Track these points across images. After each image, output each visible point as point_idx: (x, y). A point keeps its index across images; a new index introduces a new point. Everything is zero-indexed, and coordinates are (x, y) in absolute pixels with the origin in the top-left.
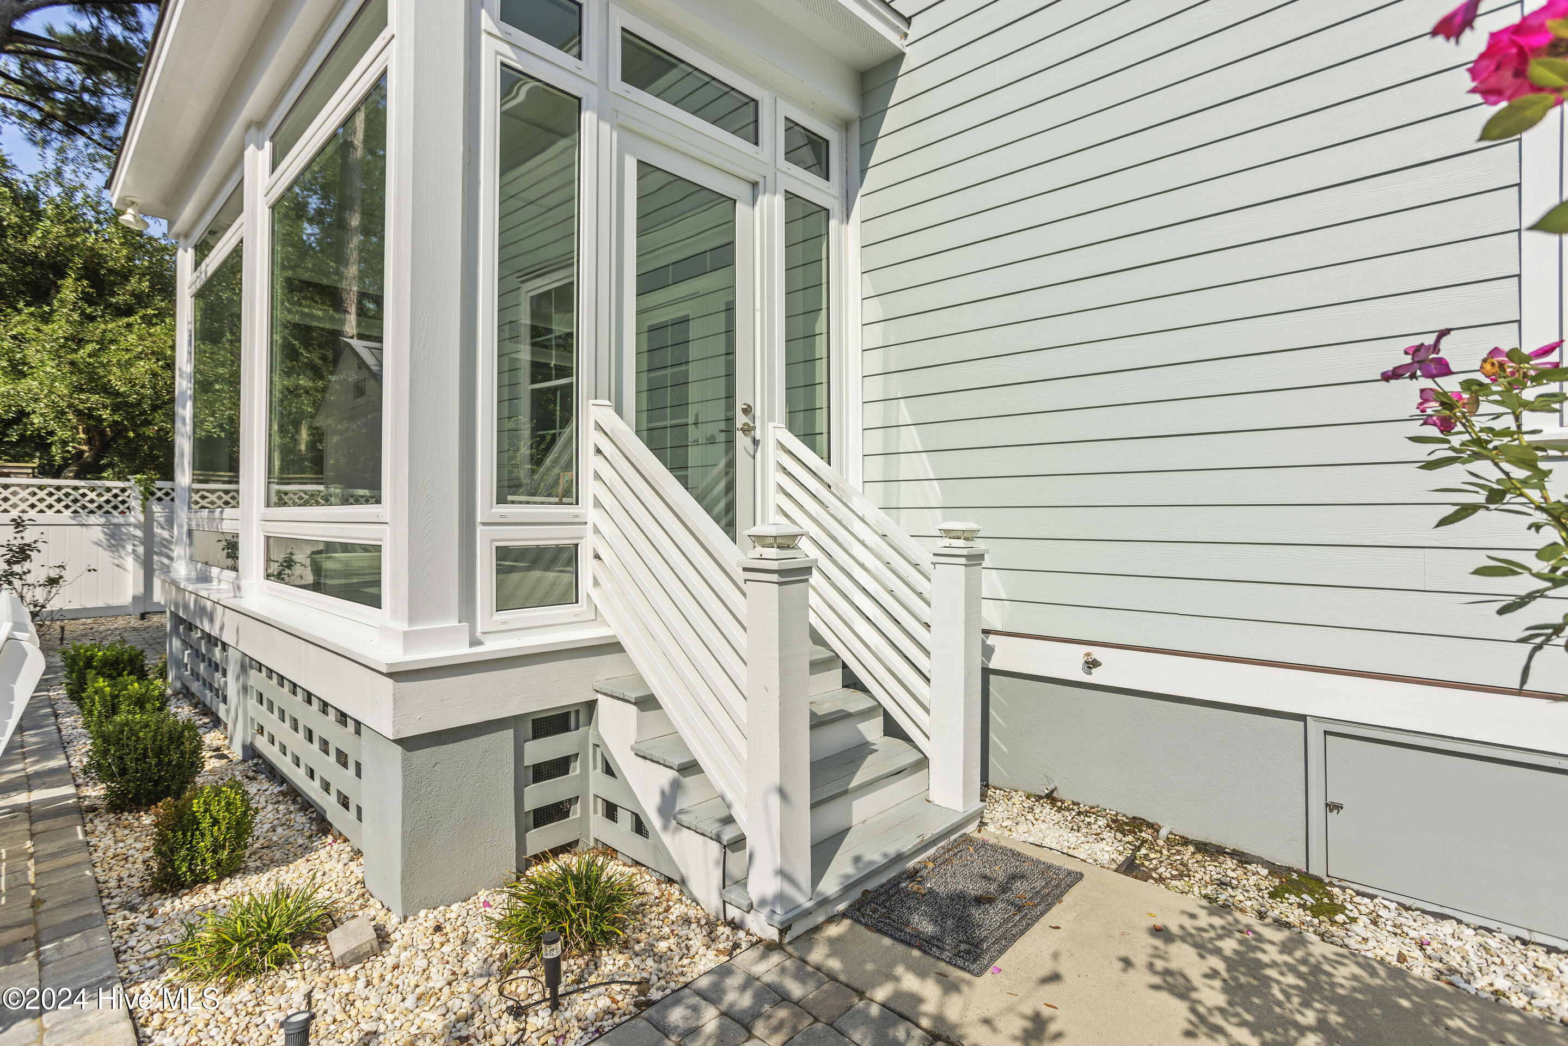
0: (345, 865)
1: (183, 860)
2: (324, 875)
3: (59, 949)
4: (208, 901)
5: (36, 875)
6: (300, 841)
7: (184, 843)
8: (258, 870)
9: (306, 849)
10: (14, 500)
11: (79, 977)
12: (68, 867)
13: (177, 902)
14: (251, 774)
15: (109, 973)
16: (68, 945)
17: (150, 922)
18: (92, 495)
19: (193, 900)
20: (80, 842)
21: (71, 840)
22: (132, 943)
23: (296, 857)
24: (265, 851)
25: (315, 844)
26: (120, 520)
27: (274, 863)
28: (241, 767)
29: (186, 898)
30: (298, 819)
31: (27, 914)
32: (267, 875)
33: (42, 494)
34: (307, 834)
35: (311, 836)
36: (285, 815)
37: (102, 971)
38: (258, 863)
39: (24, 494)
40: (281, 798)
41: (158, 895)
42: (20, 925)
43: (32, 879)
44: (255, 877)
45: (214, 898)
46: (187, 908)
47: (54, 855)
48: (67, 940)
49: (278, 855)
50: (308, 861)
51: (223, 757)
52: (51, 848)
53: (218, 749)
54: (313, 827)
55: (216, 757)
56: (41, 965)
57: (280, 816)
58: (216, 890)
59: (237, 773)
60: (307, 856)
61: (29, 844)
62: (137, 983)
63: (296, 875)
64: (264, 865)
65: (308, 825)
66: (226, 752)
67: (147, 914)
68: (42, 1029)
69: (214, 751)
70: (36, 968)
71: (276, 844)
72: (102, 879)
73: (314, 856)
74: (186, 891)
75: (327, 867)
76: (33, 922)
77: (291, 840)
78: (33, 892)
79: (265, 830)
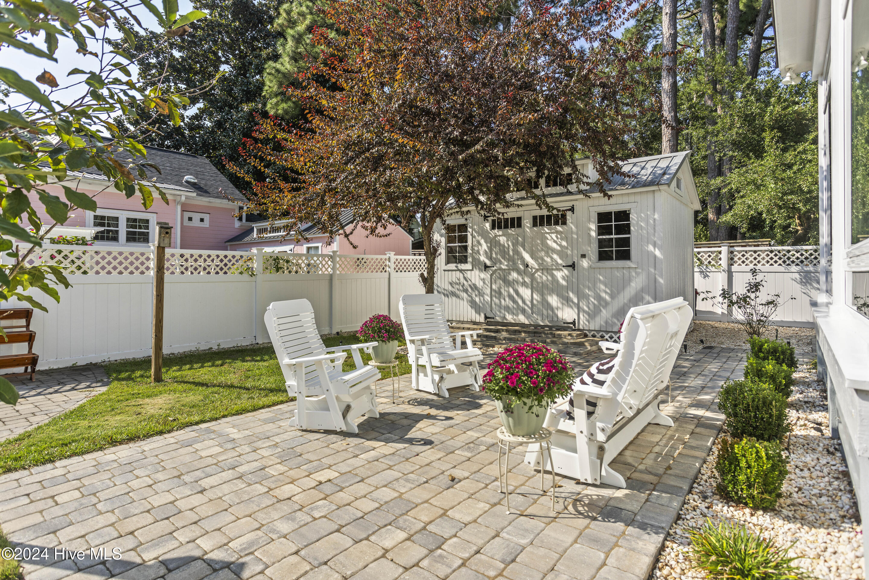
0: (857, 557)
1: (730, 482)
2: (835, 553)
3: (658, 497)
4: (743, 519)
5: (679, 454)
6: (832, 516)
7: (730, 470)
8: (788, 519)
9: (834, 524)
10: (759, 259)
11: (653, 518)
12: (693, 457)
13: (726, 508)
14: (831, 449)
15: (663, 525)
16: (663, 498)
17: (706, 511)
18: (798, 255)
19: (735, 513)
20: (707, 446)
21: (704, 443)
22: (688, 517)
23: (821, 525)
24: (802, 508)
25: (844, 525)
26: (811, 268)
27: (803, 520)
28: (827, 442)
29: (731, 508)
30: (843, 498)
31: (661, 471)
32: (791, 525)
33: (772, 255)
34: (842, 513)
35: (844, 517)
36: (835, 489)
37: (662, 522)
38: (790, 514)
39: (763, 255)
40: (841, 476)
41: (718, 497)
42: (656, 475)
43: (676, 455)
44: (781, 522)
45: (749, 519)
46: (729, 516)
47: (692, 448)
48: (663, 495)
49: (810, 517)
50: (829, 534)
51: (820, 430)
52: (694, 443)
53: (820, 424)
54: (851, 511)
55: (815, 429)
56: (647, 500)
57: (830, 489)
58: (752, 515)
59: (821, 445)
60: (830, 530)
61: (688, 436)
62: (674, 542)
63: (812, 539)
64: (795, 518)
65: (847, 507)
66: (822, 428)
67: (707, 505)
68: (624, 533)
69: (817, 424)
70: (644, 500)
71: (812, 507)
72: (702, 472)
73: (835, 533)
74: (734, 504)
75: (841, 549)
76: (660, 476)
77: (826, 510)
78: (671, 462)
79: (813, 493)
